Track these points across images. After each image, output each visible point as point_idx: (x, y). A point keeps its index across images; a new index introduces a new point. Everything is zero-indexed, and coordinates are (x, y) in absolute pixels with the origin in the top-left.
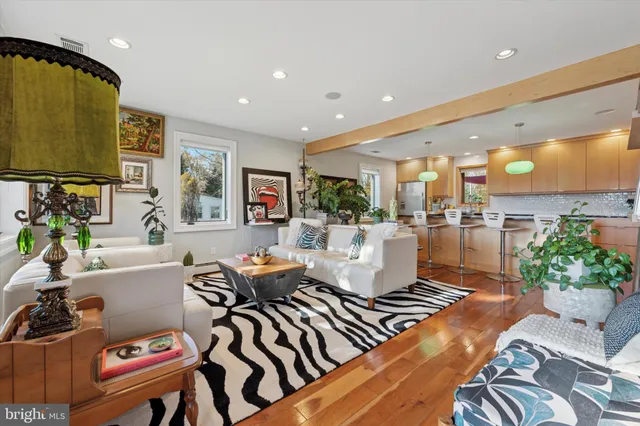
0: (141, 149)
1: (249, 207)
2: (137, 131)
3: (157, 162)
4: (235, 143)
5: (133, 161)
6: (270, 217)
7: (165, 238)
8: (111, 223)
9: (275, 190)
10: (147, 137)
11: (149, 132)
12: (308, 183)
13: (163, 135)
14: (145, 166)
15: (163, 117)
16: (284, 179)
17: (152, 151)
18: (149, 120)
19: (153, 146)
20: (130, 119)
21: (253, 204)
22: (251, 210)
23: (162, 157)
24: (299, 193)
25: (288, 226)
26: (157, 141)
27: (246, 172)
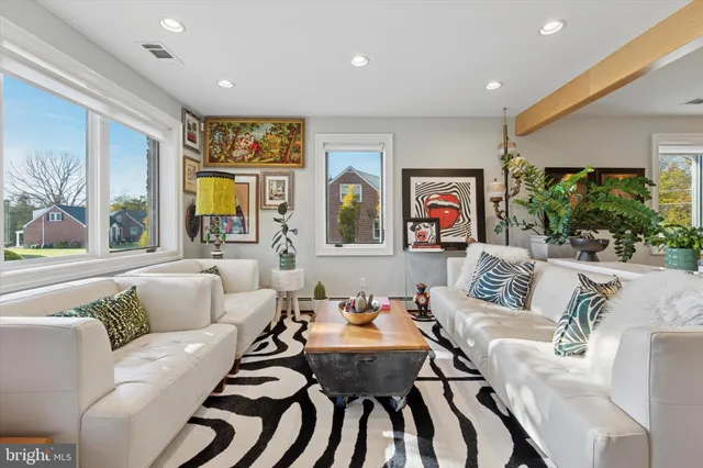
0: (283, 161)
1: (410, 224)
2: (279, 141)
3: (299, 173)
4: (390, 137)
5: (276, 174)
6: (443, 239)
7: (296, 262)
8: (257, 242)
9: (454, 199)
10: (288, 146)
11: (290, 140)
12: (513, 183)
13: (304, 142)
14: (286, 178)
15: (303, 120)
16: (472, 181)
17: (293, 162)
18: (290, 127)
19: (295, 156)
20: (273, 129)
21: (417, 221)
22: (413, 229)
23: (303, 167)
24: (496, 201)
25: (465, 255)
26: (297, 150)
27: (407, 174)
